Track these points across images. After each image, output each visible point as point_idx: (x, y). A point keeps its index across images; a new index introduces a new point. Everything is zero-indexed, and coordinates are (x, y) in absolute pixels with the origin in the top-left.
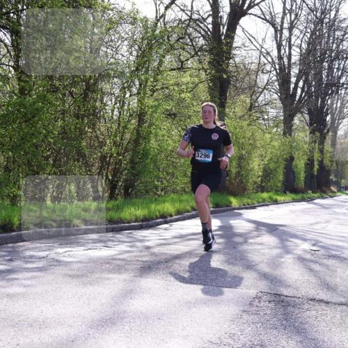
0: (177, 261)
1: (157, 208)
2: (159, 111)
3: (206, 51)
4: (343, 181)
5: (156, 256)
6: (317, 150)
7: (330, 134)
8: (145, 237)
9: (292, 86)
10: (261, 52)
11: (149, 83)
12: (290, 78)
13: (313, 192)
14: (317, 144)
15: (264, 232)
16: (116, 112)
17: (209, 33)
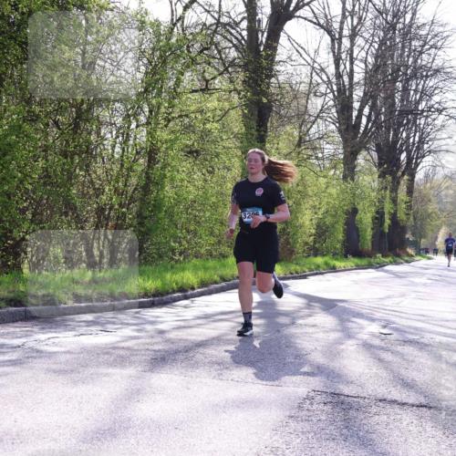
0: (201, 350)
1: (173, 278)
2: (176, 146)
3: (240, 66)
4: (423, 240)
5: (173, 343)
6: (388, 199)
7: (406, 177)
8: (158, 317)
9: (355, 113)
10: (313, 68)
11: (163, 110)
12: (352, 103)
13: (383, 256)
14: (388, 192)
15: (317, 310)
16: (118, 149)
17: (243, 42)
